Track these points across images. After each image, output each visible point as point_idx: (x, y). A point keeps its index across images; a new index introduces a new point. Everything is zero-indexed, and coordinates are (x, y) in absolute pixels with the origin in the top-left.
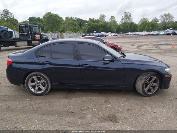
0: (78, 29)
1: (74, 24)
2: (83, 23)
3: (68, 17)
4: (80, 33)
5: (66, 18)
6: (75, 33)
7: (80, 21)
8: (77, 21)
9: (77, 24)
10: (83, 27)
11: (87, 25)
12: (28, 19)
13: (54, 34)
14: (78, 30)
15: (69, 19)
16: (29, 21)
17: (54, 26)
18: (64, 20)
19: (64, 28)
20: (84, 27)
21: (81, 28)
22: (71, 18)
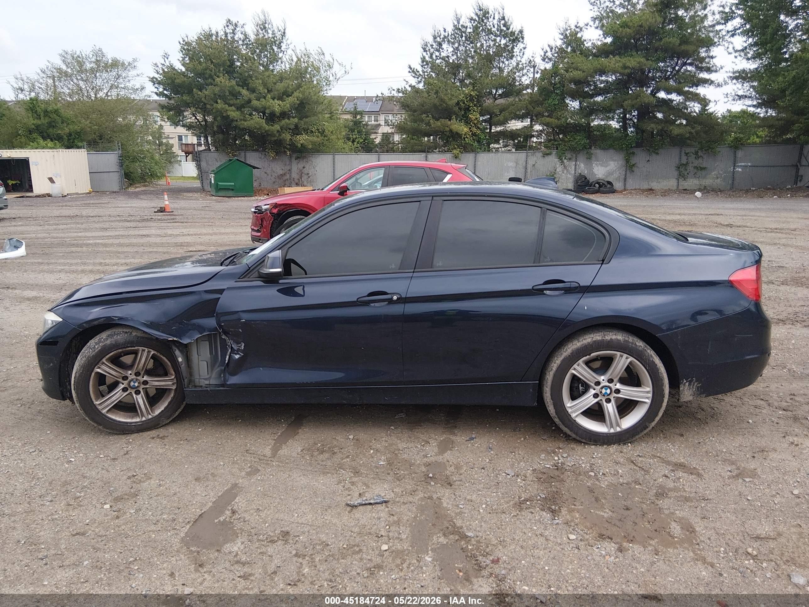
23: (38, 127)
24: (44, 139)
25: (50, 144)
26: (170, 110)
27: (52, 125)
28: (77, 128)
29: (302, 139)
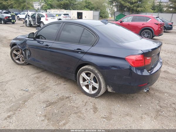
23: (86, 6)
24: (87, 8)
25: (87, 9)
26: (111, 2)
27: (89, 5)
28: (93, 6)
29: (139, 9)
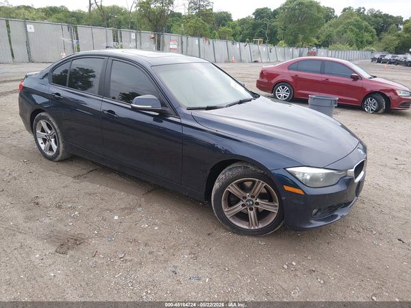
0: (370, 39)
1: (360, 28)
2: (391, 24)
3: (349, 8)
4: (372, 52)
5: (344, 10)
6: (358, 50)
7: (381, 20)
8: (373, 19)
9: (371, 28)
10: (387, 37)
11: (400, 32)
12: (254, 14)
13: (291, 50)
14: (370, 43)
15: (352, 14)
16: (254, 17)
17: (302, 31)
18: (336, 17)
19: (329, 36)
20: (389, 37)
21: (380, 39)
22: (359, 10)
